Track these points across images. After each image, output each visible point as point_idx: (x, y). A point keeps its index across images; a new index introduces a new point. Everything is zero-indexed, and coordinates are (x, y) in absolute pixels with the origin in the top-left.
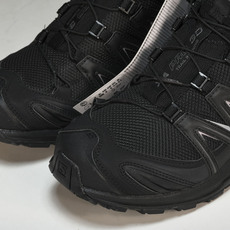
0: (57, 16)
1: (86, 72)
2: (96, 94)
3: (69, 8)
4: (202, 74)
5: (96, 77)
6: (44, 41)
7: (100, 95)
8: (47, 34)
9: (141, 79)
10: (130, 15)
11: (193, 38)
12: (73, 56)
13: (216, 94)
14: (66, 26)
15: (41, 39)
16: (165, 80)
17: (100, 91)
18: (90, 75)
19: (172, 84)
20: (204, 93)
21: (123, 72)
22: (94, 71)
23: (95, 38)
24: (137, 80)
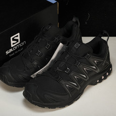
22: (37, 65)
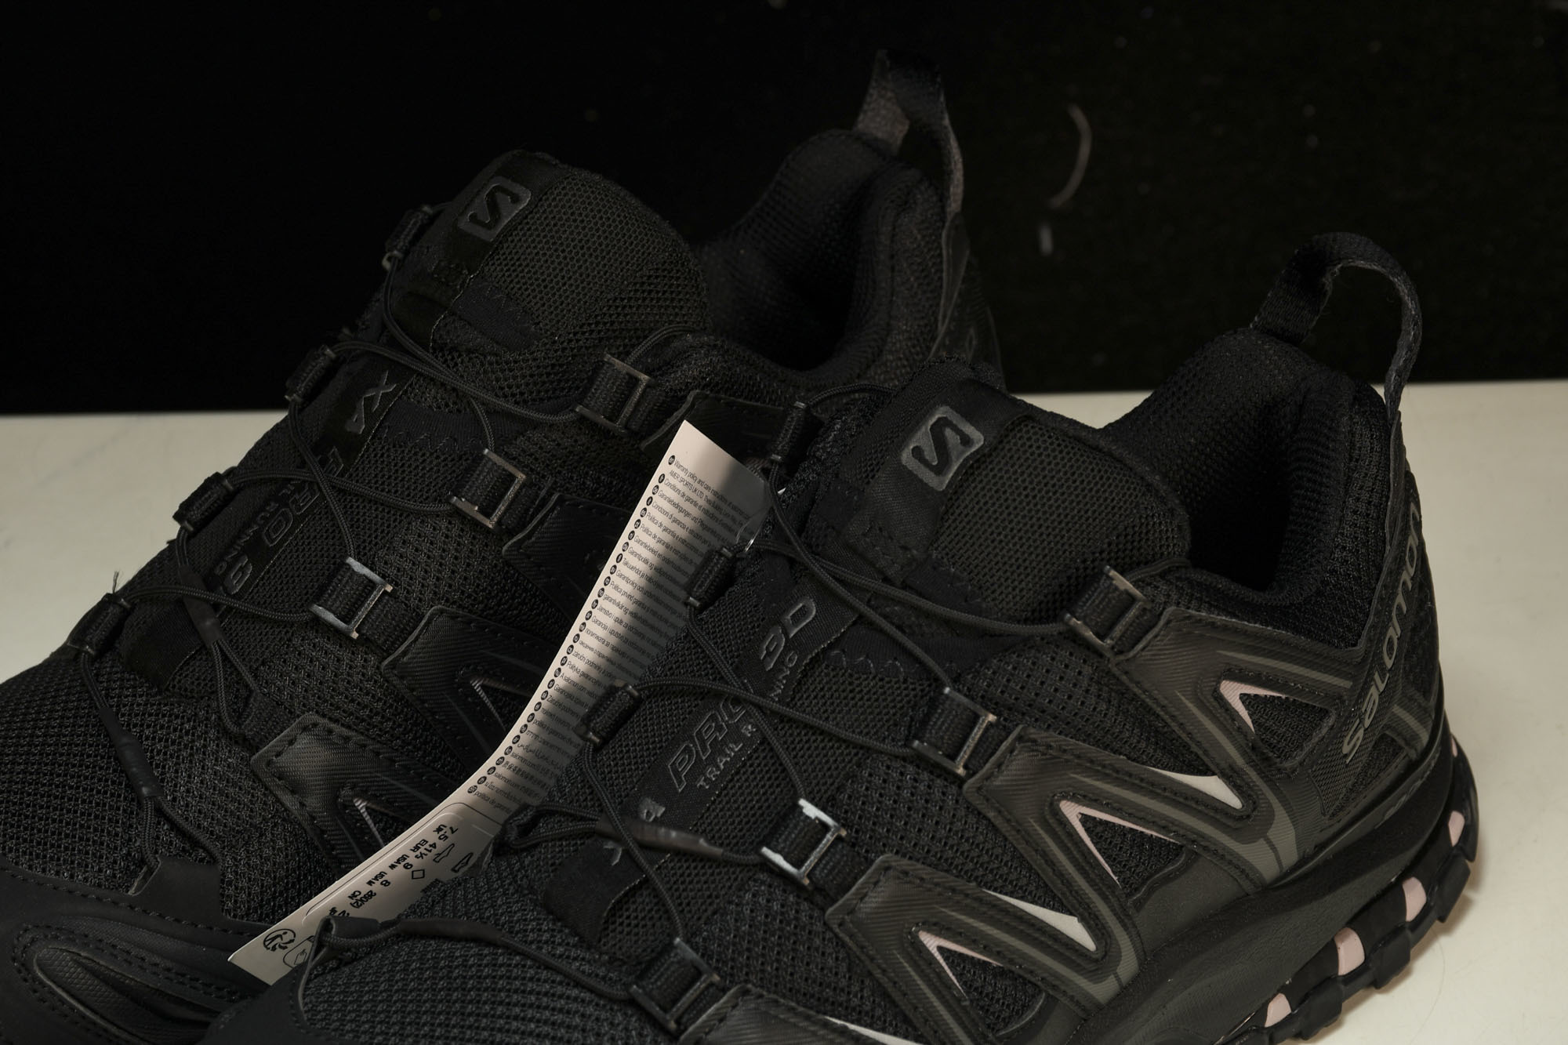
0: (173, 530)
1: (296, 788)
2: (336, 894)
3: (229, 497)
4: (810, 810)
5: (342, 811)
6: (107, 646)
7: (358, 900)
8: (126, 613)
9: (543, 829)
10: (505, 531)
11: (773, 643)
12: (239, 716)
13: (874, 901)
14: (212, 582)
15: (97, 635)
16: (648, 836)
17: (357, 878)
18: (313, 802)
19: (679, 853)
20: (819, 894)
21: (460, 795)
23: (341, 636)
24: (526, 830)
